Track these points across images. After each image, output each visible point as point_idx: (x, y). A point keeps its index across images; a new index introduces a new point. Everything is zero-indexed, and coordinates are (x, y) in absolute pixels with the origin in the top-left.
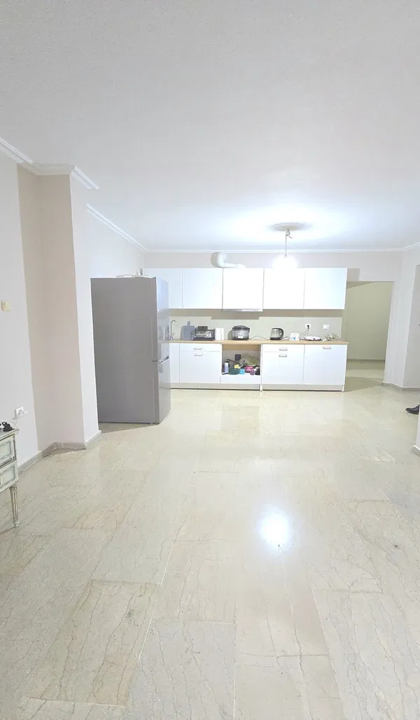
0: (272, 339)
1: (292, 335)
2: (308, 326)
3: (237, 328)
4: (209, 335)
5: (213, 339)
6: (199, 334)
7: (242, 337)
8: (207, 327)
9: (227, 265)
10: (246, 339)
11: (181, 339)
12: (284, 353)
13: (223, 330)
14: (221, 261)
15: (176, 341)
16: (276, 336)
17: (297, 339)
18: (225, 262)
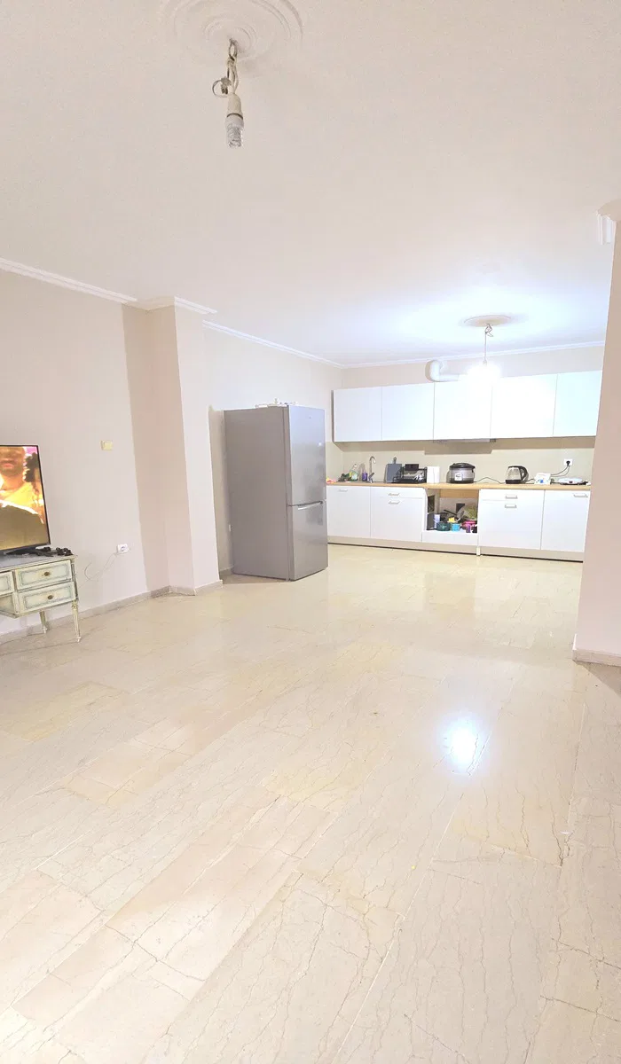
0: (508, 482)
1: (538, 477)
2: (568, 462)
3: (455, 467)
4: (419, 475)
5: (425, 481)
6: (408, 475)
7: (460, 480)
8: (418, 465)
9: (443, 378)
10: (470, 481)
11: (385, 482)
12: (511, 502)
13: (437, 469)
14: (435, 374)
15: (377, 483)
16: (514, 477)
17: (547, 483)
18: (440, 374)
